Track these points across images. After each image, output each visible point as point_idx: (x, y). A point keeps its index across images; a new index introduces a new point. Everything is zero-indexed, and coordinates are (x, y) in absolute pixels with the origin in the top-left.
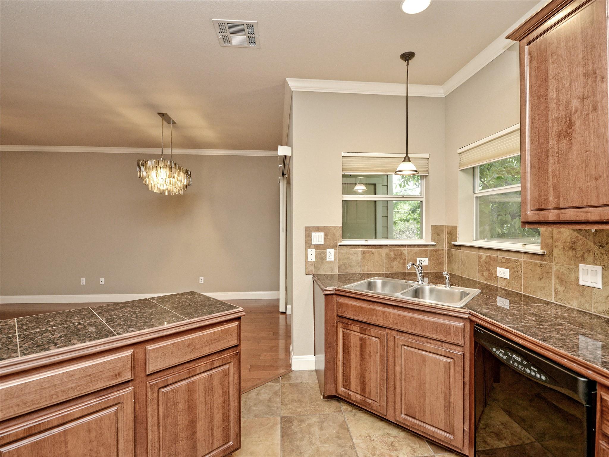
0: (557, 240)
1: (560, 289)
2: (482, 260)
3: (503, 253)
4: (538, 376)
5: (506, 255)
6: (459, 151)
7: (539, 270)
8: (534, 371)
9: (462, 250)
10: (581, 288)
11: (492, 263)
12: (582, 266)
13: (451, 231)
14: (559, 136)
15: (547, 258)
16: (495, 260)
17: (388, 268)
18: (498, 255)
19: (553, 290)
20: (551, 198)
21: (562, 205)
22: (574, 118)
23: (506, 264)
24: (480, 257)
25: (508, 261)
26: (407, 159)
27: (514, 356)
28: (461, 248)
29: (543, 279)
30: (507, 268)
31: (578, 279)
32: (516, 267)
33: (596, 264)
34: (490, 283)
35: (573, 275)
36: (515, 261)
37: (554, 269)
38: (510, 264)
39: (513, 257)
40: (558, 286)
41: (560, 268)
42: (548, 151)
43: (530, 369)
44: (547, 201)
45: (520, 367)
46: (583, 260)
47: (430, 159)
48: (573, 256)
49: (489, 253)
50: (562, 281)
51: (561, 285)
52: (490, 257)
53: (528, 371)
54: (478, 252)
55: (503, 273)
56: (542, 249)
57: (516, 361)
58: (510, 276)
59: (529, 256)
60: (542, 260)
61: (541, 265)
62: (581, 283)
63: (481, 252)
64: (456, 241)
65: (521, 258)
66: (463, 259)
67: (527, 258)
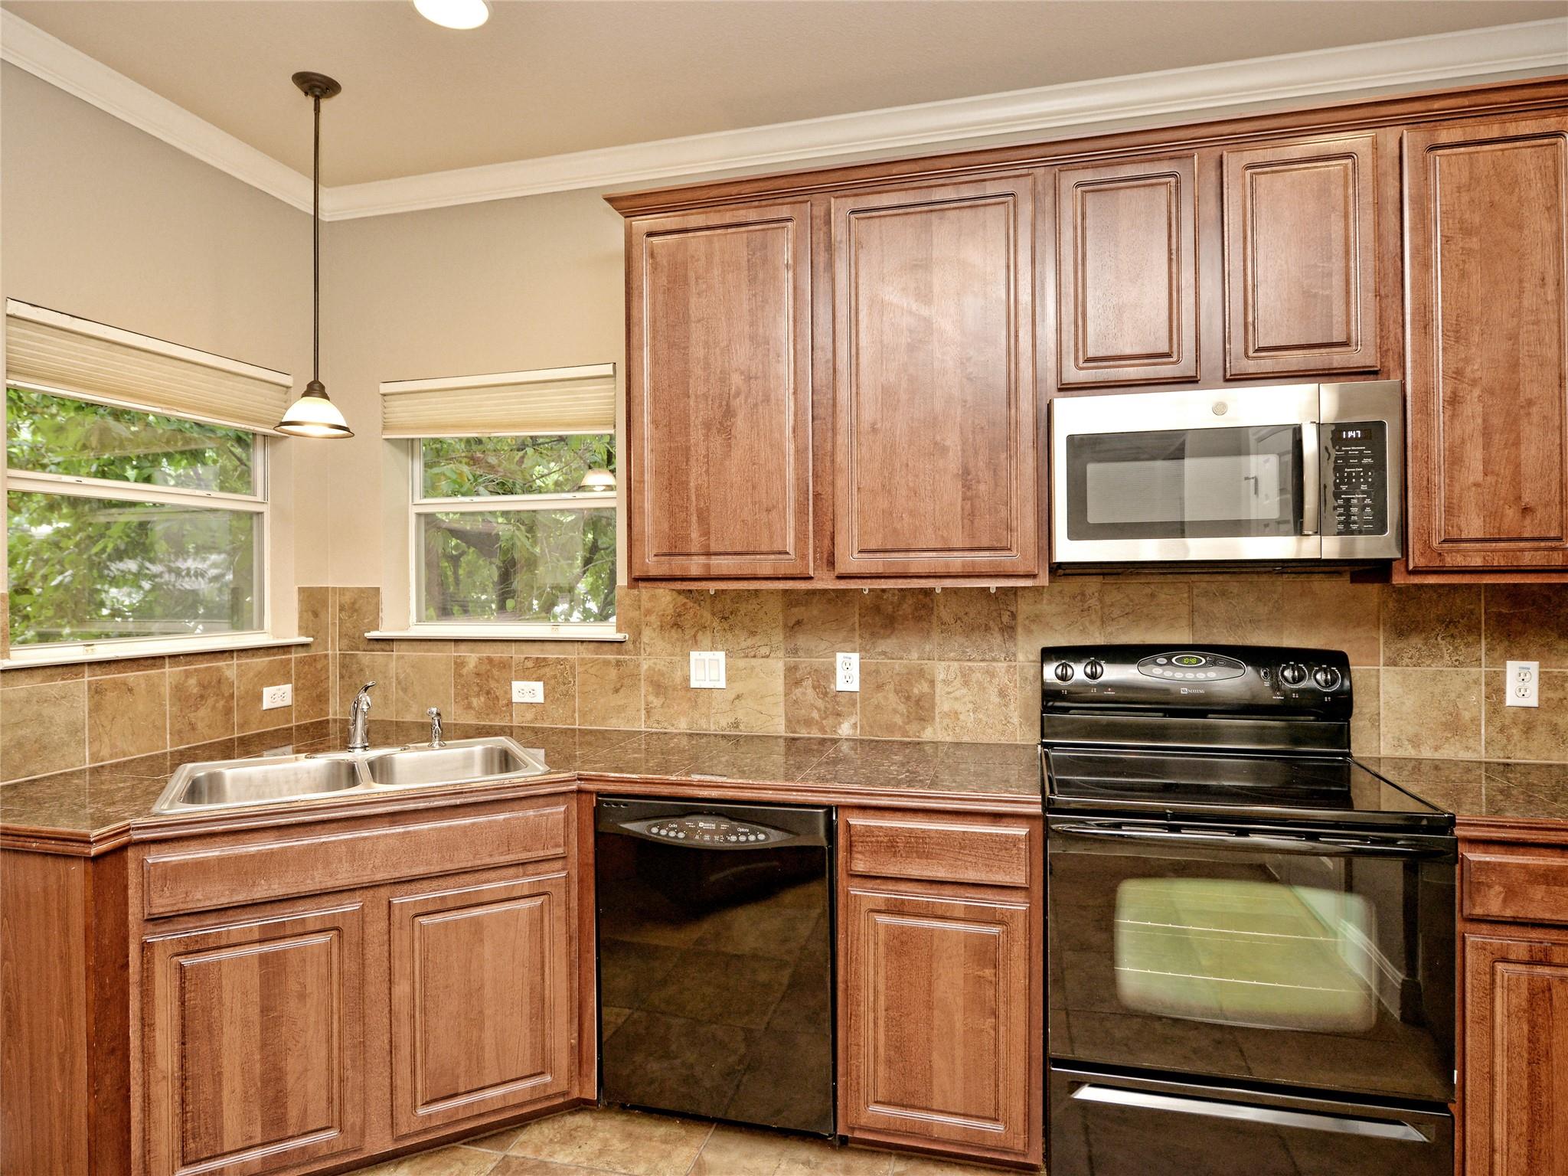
0: (648, 612)
1: (656, 702)
2: (464, 671)
3: (525, 647)
4: (752, 838)
5: (535, 652)
6: (385, 388)
7: (613, 673)
8: (743, 833)
9: (398, 651)
10: (691, 695)
11: (495, 672)
12: (694, 655)
13: (354, 603)
14: (707, 426)
15: (630, 646)
16: (504, 665)
17: (180, 732)
18: (514, 653)
19: (643, 707)
20: (694, 535)
21: (713, 548)
22: (736, 403)
23: (535, 670)
24: (460, 664)
25: (540, 663)
26: (315, 389)
27: (701, 824)
28: (395, 645)
29: (622, 691)
30: (538, 679)
31: (687, 679)
32: (562, 674)
33: (716, 649)
34: (490, 720)
35: (679, 673)
36: (558, 661)
37: (645, 666)
38: (547, 670)
39: (552, 653)
40: (651, 698)
41: (655, 664)
42: (688, 449)
43: (736, 834)
44: (686, 538)
45: (716, 838)
46: (696, 644)
47: (292, 390)
48: (678, 640)
49: (488, 651)
50: (659, 687)
51: (657, 695)
52: (490, 660)
53: (734, 838)
54: (452, 652)
55: (527, 692)
56: (619, 630)
57: (707, 831)
58: (545, 697)
59: (591, 646)
60: (619, 653)
61: (618, 663)
62: (694, 684)
63: (463, 651)
64: (377, 629)
65: (573, 654)
66: (402, 676)
67: (586, 653)
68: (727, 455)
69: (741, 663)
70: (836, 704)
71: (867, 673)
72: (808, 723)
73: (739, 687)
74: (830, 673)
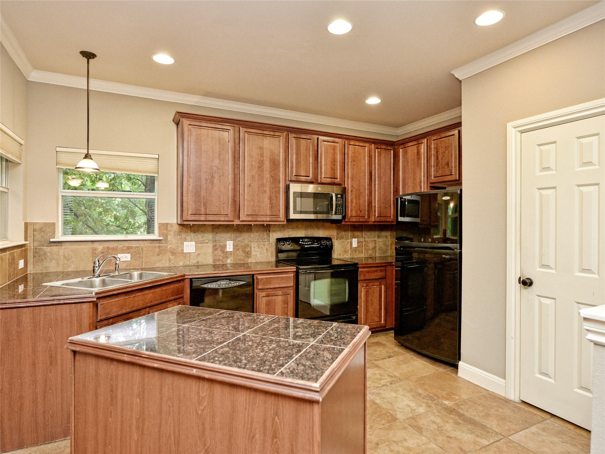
0: (170, 231)
1: (172, 257)
2: (97, 252)
3: (123, 243)
4: (235, 284)
5: (127, 244)
6: (58, 149)
7: (157, 250)
8: (233, 283)
9: (64, 246)
10: (184, 255)
11: (111, 252)
12: (185, 243)
13: (41, 228)
14: (206, 181)
15: (163, 241)
16: (114, 249)
18: (120, 245)
19: (168, 259)
20: (202, 209)
23: (128, 250)
24: (94, 250)
25: (128, 248)
26: (88, 156)
27: (222, 283)
28: (63, 244)
29: (160, 255)
30: (128, 253)
31: (183, 250)
32: (138, 251)
33: (192, 241)
34: (108, 268)
35: (180, 249)
36: (136, 247)
37: (169, 247)
38: (132, 250)
39: (134, 245)
40: (170, 256)
41: (172, 246)
43: (231, 284)
45: (226, 285)
46: (186, 240)
48: (180, 239)
49: (106, 245)
50: (173, 253)
51: (173, 255)
52: (108, 248)
53: (231, 285)
54: (90, 245)
55: (125, 257)
56: (160, 236)
58: (131, 258)
59: (150, 242)
60: (160, 243)
61: (159, 247)
62: (185, 251)
63: (96, 245)
64: (54, 238)
65: (141, 244)
66: (66, 255)
67: (147, 244)
68: (212, 188)
69: (200, 245)
70: (226, 254)
71: (235, 246)
72: (219, 260)
73: (199, 252)
74: (225, 246)
